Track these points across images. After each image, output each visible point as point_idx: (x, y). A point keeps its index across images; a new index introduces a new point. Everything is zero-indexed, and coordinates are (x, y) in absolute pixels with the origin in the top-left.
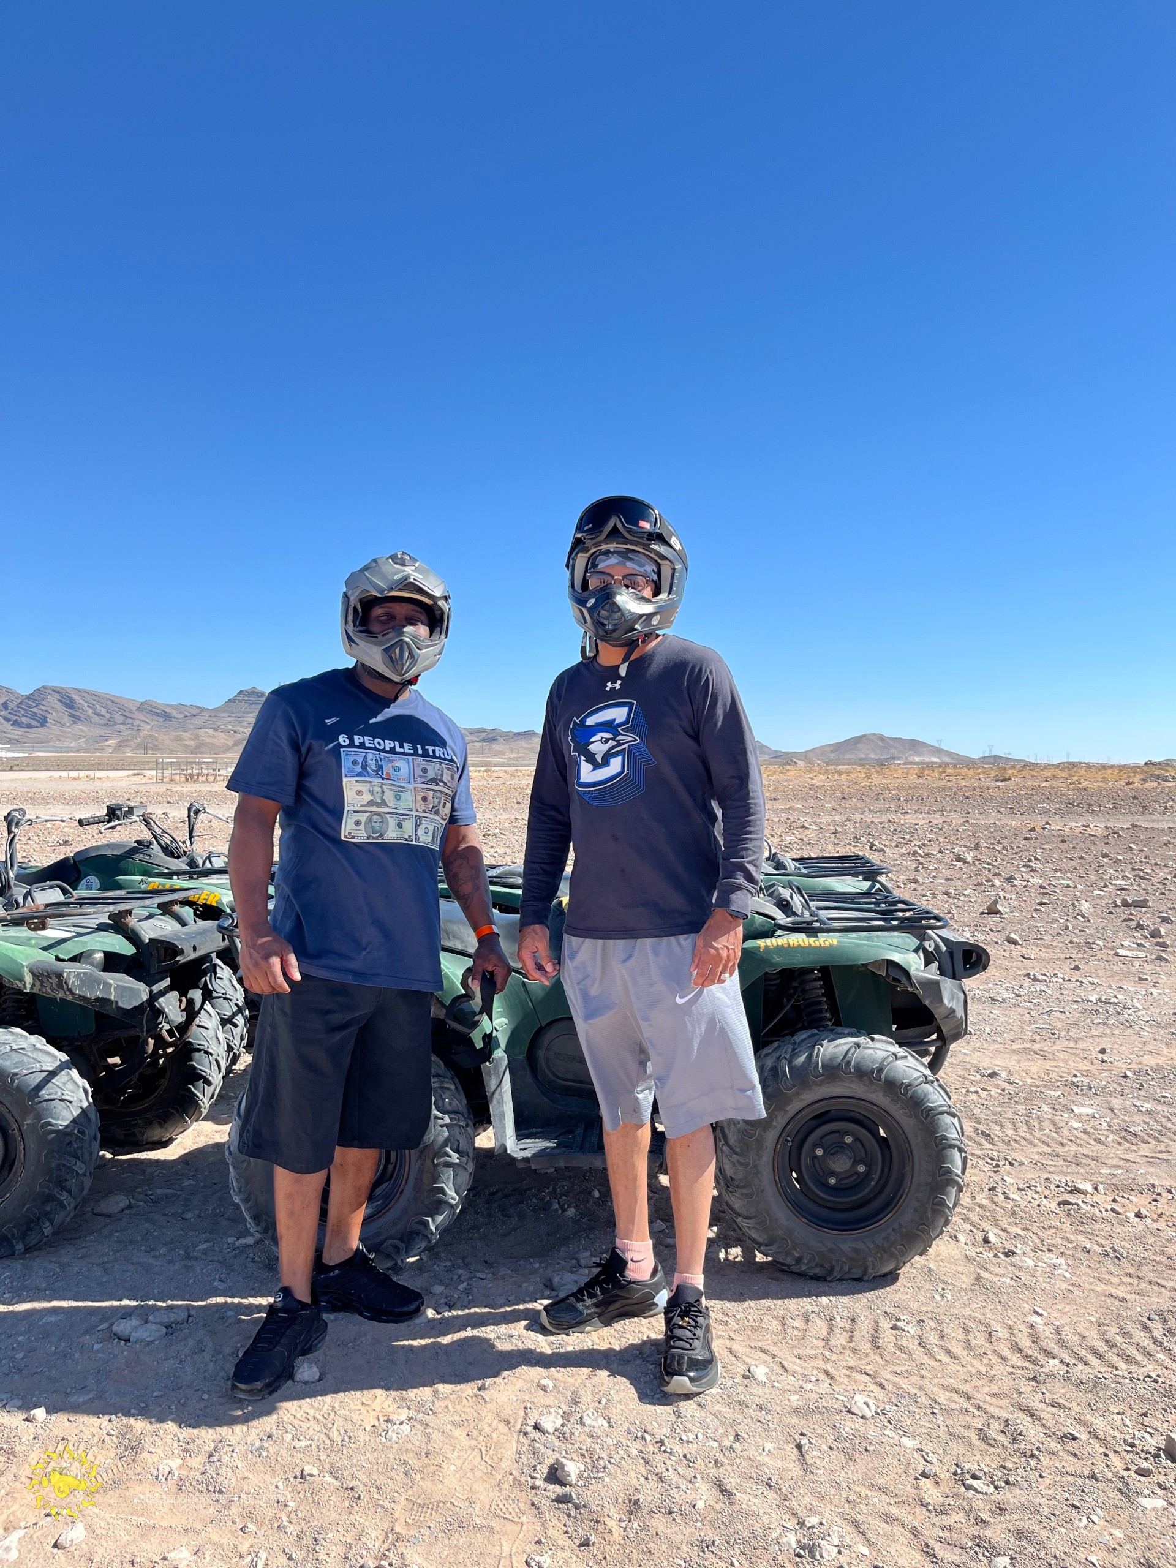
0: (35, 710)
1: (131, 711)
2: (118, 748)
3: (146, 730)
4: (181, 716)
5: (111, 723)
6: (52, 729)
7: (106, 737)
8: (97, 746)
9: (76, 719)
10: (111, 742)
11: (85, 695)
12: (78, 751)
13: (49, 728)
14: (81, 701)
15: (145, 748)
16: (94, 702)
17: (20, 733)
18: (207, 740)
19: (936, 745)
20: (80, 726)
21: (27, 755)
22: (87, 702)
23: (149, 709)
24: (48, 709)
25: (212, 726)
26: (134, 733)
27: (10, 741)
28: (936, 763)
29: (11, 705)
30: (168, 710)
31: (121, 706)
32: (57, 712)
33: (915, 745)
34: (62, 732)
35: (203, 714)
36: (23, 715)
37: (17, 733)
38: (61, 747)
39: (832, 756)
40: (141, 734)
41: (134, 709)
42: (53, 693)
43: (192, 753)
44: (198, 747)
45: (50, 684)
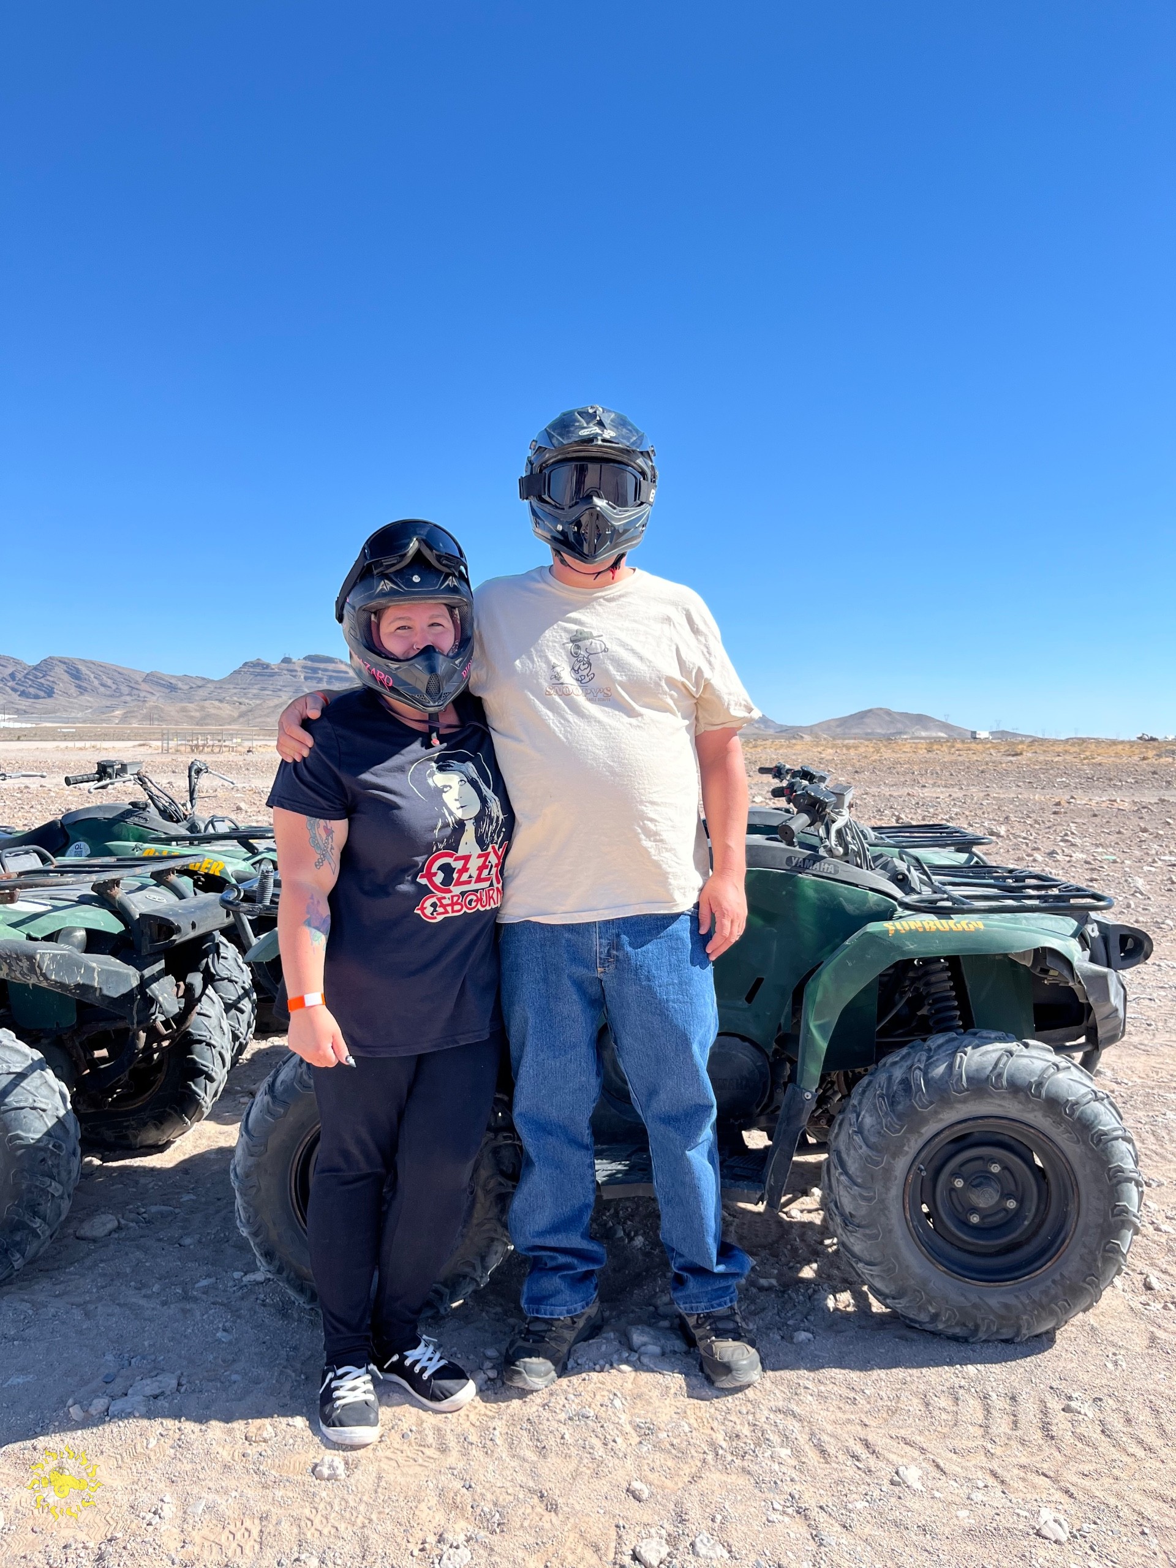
0: (42, 681)
1: (137, 683)
2: (124, 718)
3: (152, 701)
4: (187, 687)
5: (117, 693)
6: (59, 700)
7: (112, 708)
8: (103, 717)
9: (82, 690)
10: (117, 713)
11: (92, 666)
12: (84, 722)
13: (56, 699)
14: (88, 672)
15: (151, 719)
16: (100, 673)
17: (27, 704)
18: (213, 711)
19: (943, 720)
20: (87, 697)
21: (34, 725)
22: (93, 673)
23: (152, 679)
24: (55, 680)
25: (219, 698)
26: (140, 704)
27: (17, 711)
28: (943, 738)
29: (19, 676)
30: (173, 681)
31: (127, 677)
32: (63, 682)
33: (921, 720)
34: (71, 702)
35: (209, 685)
36: (30, 686)
37: (24, 703)
38: (68, 718)
39: (839, 730)
40: (147, 705)
41: (140, 680)
42: (59, 664)
43: (197, 725)
44: (204, 718)
45: (56, 655)
